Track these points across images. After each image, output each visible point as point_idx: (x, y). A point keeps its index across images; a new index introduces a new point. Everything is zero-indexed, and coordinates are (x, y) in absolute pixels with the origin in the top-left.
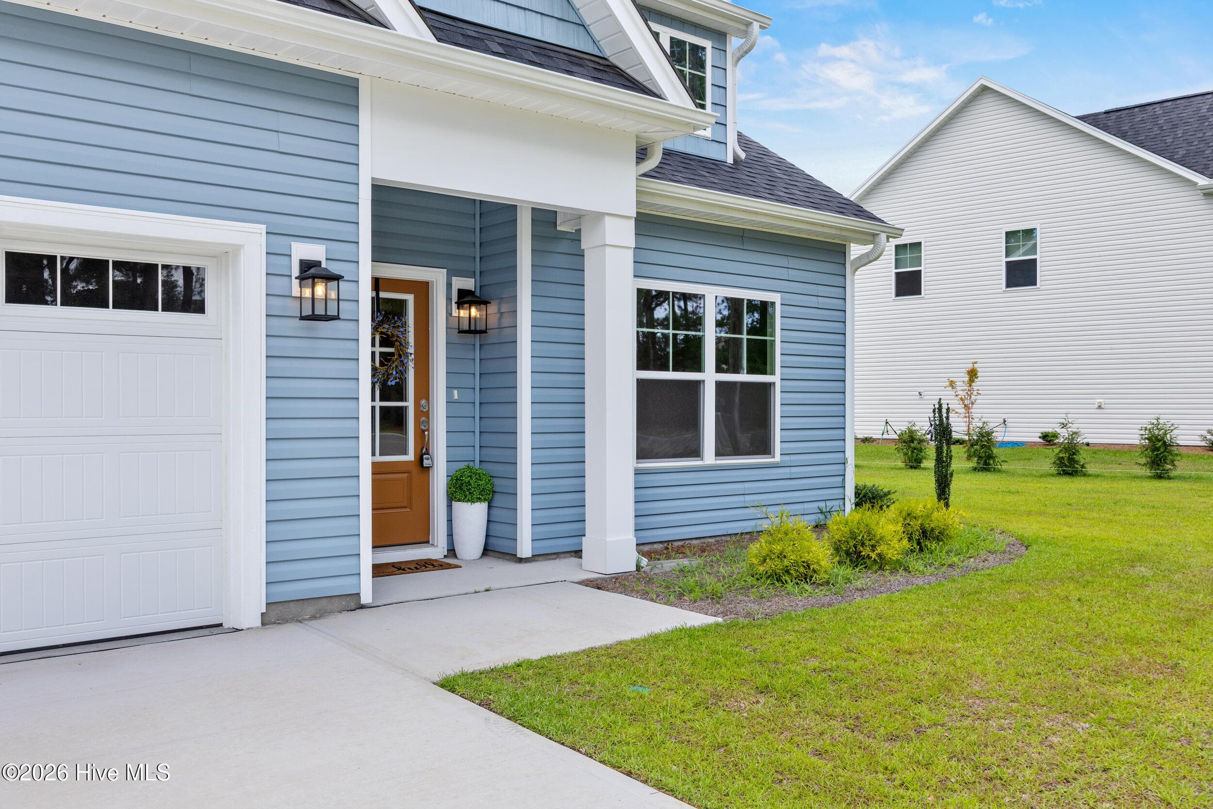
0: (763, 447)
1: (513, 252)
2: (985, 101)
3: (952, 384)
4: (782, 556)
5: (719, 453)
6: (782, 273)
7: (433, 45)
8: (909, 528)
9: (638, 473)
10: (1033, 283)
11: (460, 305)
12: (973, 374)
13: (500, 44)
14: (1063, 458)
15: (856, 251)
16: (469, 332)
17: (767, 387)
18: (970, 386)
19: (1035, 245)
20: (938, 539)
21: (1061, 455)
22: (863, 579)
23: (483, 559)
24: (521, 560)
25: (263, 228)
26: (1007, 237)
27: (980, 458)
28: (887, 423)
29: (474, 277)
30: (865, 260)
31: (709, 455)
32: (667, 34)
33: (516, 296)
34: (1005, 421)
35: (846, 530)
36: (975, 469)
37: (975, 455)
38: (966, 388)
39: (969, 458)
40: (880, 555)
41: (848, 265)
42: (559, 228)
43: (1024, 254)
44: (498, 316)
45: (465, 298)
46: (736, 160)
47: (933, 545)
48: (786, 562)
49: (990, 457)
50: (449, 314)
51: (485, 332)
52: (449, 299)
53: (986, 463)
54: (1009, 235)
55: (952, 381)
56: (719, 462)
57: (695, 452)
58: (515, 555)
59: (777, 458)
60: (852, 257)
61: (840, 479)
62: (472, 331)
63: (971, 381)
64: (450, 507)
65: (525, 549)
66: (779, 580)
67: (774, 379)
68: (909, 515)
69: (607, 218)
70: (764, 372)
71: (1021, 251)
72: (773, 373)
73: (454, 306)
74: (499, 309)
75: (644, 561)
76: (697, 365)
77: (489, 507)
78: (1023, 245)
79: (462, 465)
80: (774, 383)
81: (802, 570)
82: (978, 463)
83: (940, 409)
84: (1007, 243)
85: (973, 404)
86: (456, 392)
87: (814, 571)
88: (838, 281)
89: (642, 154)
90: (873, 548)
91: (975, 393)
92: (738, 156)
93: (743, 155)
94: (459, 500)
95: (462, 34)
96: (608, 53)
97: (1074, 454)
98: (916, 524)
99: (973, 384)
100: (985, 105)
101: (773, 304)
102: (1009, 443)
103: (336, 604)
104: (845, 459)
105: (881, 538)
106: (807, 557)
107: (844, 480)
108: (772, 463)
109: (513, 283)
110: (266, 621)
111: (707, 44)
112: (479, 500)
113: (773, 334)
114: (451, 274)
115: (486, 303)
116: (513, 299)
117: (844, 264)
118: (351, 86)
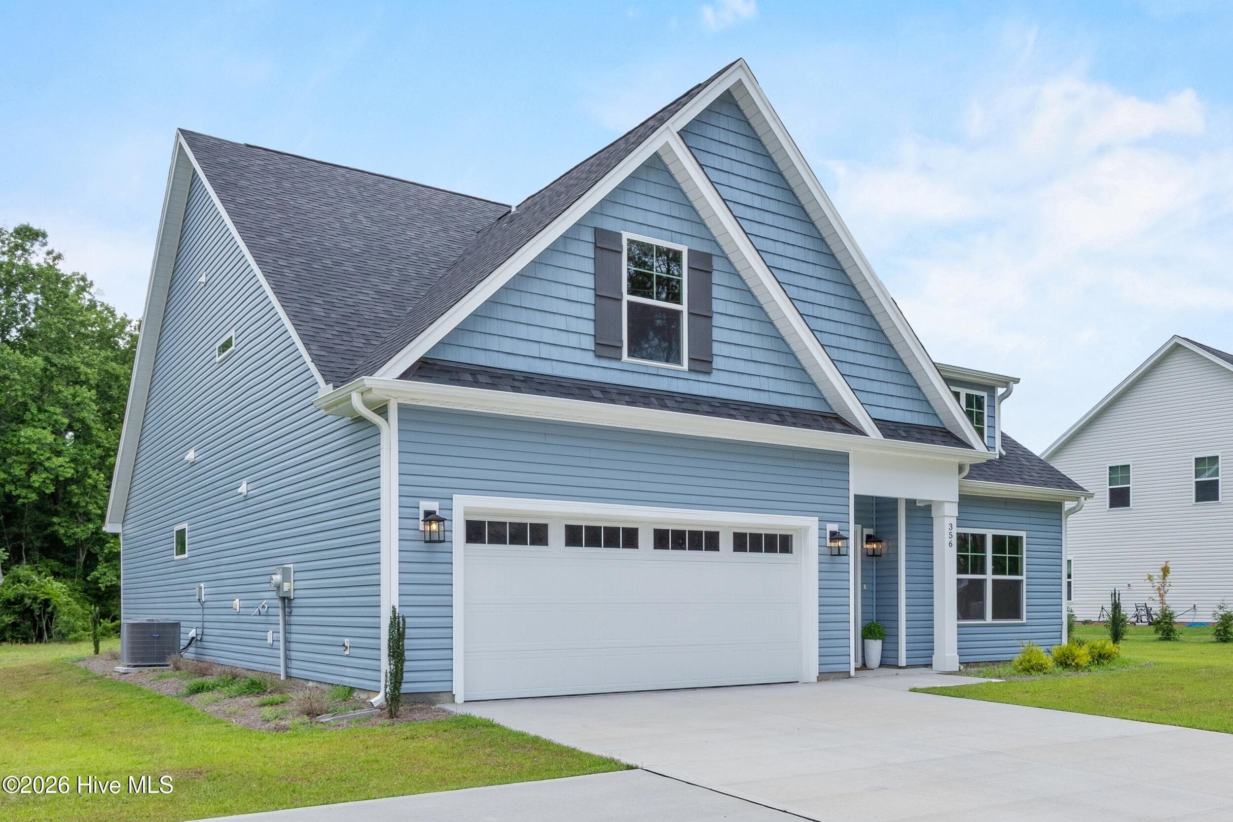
0: (1017, 614)
1: (896, 517)
2: (1179, 355)
3: (1150, 578)
4: (1029, 661)
5: (994, 618)
6: (1027, 520)
7: (882, 440)
8: (1093, 654)
9: (959, 626)
10: (1216, 498)
11: (867, 543)
12: (1166, 571)
13: (904, 431)
14: (1220, 630)
15: (1068, 505)
16: (873, 555)
17: (1019, 582)
18: (1164, 579)
19: (1218, 469)
20: (1107, 658)
21: (1219, 628)
22: (1066, 672)
23: (881, 669)
24: (901, 668)
25: (817, 519)
26: (1196, 461)
27: (1164, 631)
28: (1103, 608)
29: (873, 528)
30: (1073, 511)
31: (989, 619)
32: (963, 392)
33: (897, 539)
34: (1195, 607)
35: (1060, 652)
36: (1160, 639)
37: (1160, 629)
38: (1161, 580)
39: (1156, 631)
40: (1077, 664)
41: (1063, 514)
42: (917, 505)
43: (1208, 477)
44: (886, 548)
45: (870, 539)
46: (1001, 456)
47: (1106, 662)
48: (1032, 663)
49: (1172, 630)
50: (862, 547)
51: (881, 556)
52: (862, 540)
53: (1168, 634)
54: (1199, 461)
55: (1150, 576)
56: (993, 622)
57: (982, 616)
58: (898, 666)
59: (1024, 621)
60: (1066, 510)
61: (1059, 633)
62: (874, 554)
63: (1165, 575)
64: (863, 643)
65: (903, 662)
66: (1028, 671)
67: (1023, 578)
68: (1093, 647)
69: (946, 504)
70: (1017, 574)
71: (1207, 474)
72: (1022, 575)
73: (864, 543)
74: (887, 544)
75: (962, 667)
76: (983, 571)
77: (883, 643)
78: (1209, 469)
79: (869, 622)
80: (1023, 580)
81: (1039, 667)
82: (1162, 635)
83: (1115, 594)
84: (1196, 467)
85: (1165, 593)
86: (865, 586)
87: (1045, 668)
88: (1057, 522)
89: (961, 468)
90: (1073, 660)
91: (1167, 584)
92: (1002, 454)
93: (1004, 453)
94: (869, 639)
95: (889, 429)
96: (946, 426)
97: (1228, 627)
98: (1096, 651)
99: (1166, 578)
100: (1176, 359)
101: (1022, 537)
102: (1197, 623)
103: (841, 675)
104: (1062, 622)
105: (1078, 656)
106: (1041, 662)
107: (1061, 634)
108: (1021, 623)
109: (896, 532)
110: (819, 679)
111: (985, 394)
112: (879, 639)
113: (1022, 554)
114: (863, 527)
115: (881, 541)
116: (896, 540)
117: (1061, 513)
118: (846, 456)
